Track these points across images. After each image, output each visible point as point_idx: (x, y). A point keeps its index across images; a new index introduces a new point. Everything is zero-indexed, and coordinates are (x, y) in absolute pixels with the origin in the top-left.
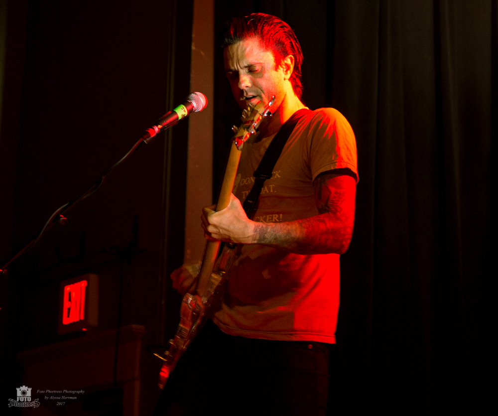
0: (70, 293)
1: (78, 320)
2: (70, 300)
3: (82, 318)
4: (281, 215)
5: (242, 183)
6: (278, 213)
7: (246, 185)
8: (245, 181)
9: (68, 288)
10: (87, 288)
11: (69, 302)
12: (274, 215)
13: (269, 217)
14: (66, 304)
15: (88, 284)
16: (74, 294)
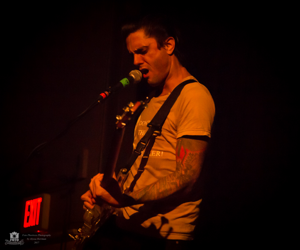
0: (29, 206)
1: (34, 225)
2: (29, 210)
3: (37, 224)
4: (162, 152)
5: (140, 124)
6: (161, 151)
7: (142, 126)
8: (142, 123)
9: (28, 203)
10: (42, 204)
11: (29, 212)
12: (157, 152)
13: (154, 152)
14: (27, 213)
15: (43, 200)
16: (32, 207)
